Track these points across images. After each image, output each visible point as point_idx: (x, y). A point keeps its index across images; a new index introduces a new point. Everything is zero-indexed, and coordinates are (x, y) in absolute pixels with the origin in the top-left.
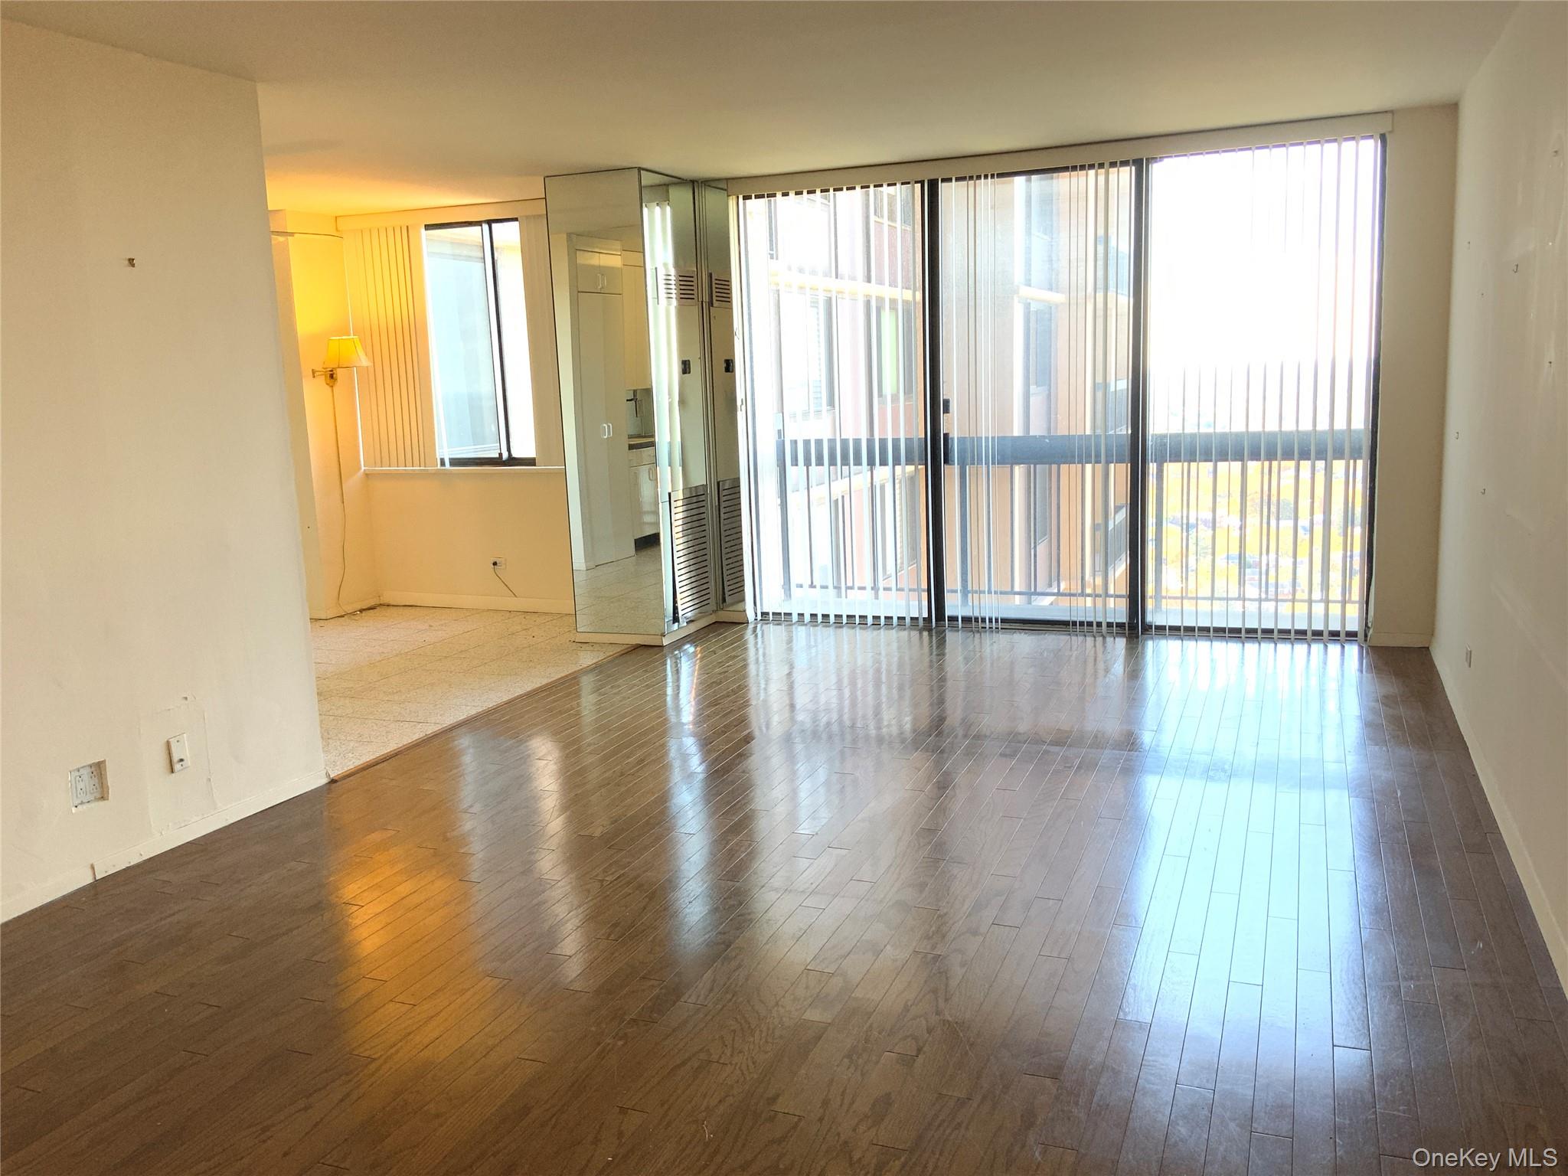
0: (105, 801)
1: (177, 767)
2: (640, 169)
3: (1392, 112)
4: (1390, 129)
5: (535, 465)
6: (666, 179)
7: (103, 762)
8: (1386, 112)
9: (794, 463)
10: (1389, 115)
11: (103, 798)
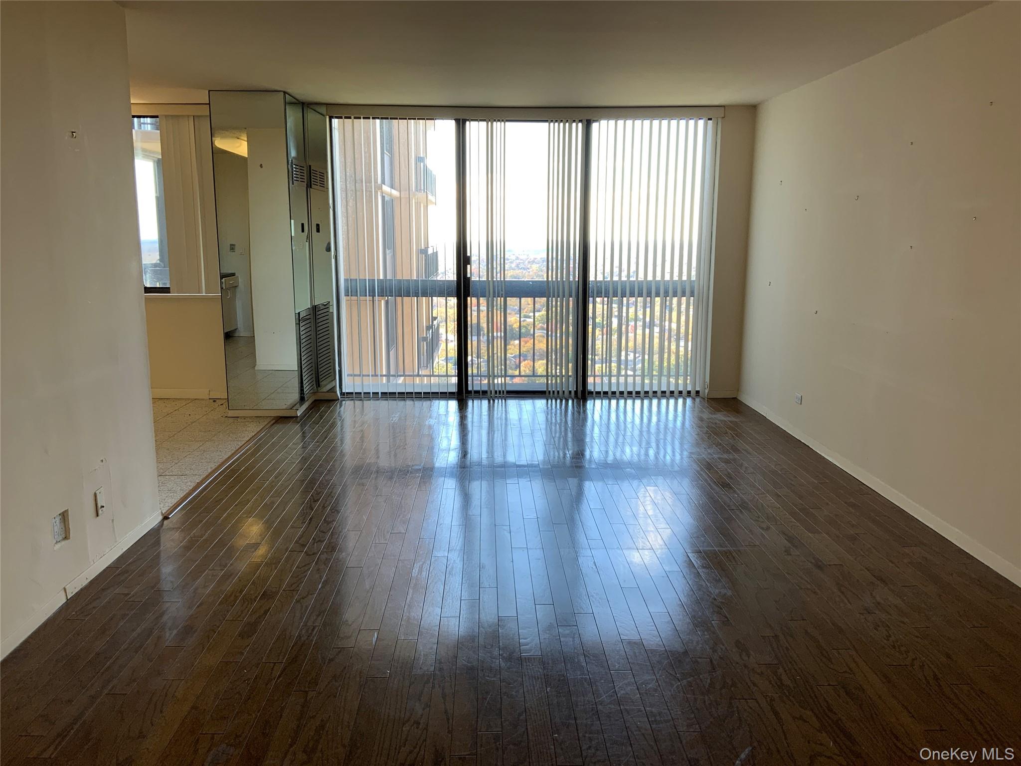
0: (69, 540)
1: (100, 512)
2: (285, 93)
3: (724, 106)
4: (723, 116)
5: (170, 293)
6: (294, 100)
7: (67, 511)
8: (721, 106)
9: (347, 294)
10: (723, 108)
11: (66, 538)
